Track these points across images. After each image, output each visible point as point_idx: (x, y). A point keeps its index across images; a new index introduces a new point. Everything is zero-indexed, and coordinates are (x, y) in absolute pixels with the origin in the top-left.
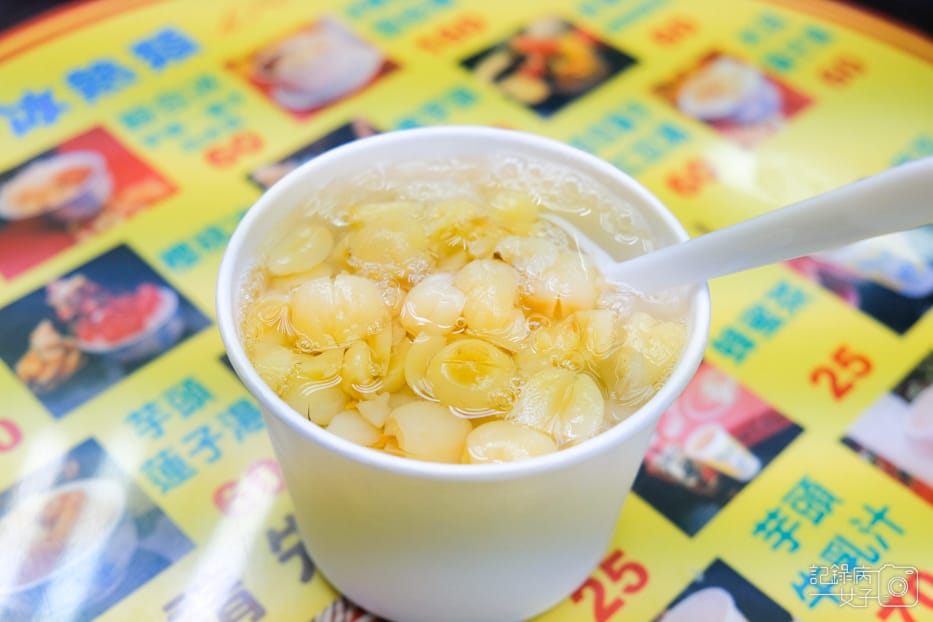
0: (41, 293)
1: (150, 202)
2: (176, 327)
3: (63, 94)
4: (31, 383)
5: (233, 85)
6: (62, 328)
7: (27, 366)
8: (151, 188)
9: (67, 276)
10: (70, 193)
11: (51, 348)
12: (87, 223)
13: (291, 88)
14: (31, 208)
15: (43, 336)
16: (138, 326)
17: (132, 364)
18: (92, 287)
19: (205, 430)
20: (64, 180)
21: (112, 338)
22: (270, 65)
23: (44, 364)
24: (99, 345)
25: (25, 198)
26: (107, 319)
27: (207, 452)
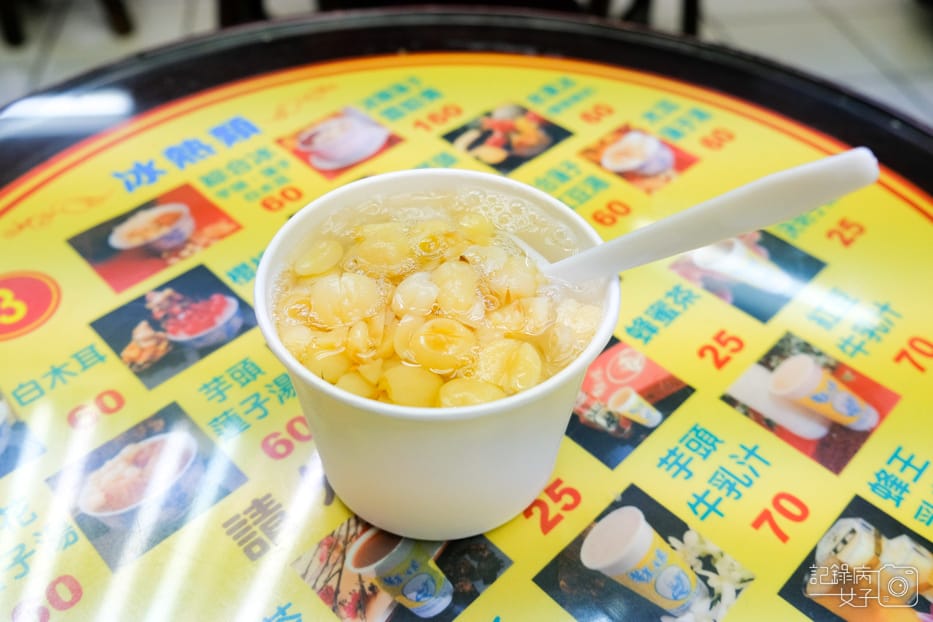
0: (142, 300)
1: (222, 236)
2: (238, 323)
3: (162, 163)
4: (132, 364)
5: (282, 154)
6: (155, 325)
7: (129, 352)
8: (223, 227)
9: (160, 289)
10: (165, 230)
11: (147, 339)
12: (176, 252)
13: (321, 156)
14: (137, 242)
15: (142, 331)
16: (211, 323)
17: (205, 351)
18: (178, 296)
19: (257, 395)
20: (160, 222)
21: (191, 332)
22: (309, 141)
23: (142, 350)
24: (182, 337)
25: (132, 235)
26: (189, 318)
27: (258, 412)
